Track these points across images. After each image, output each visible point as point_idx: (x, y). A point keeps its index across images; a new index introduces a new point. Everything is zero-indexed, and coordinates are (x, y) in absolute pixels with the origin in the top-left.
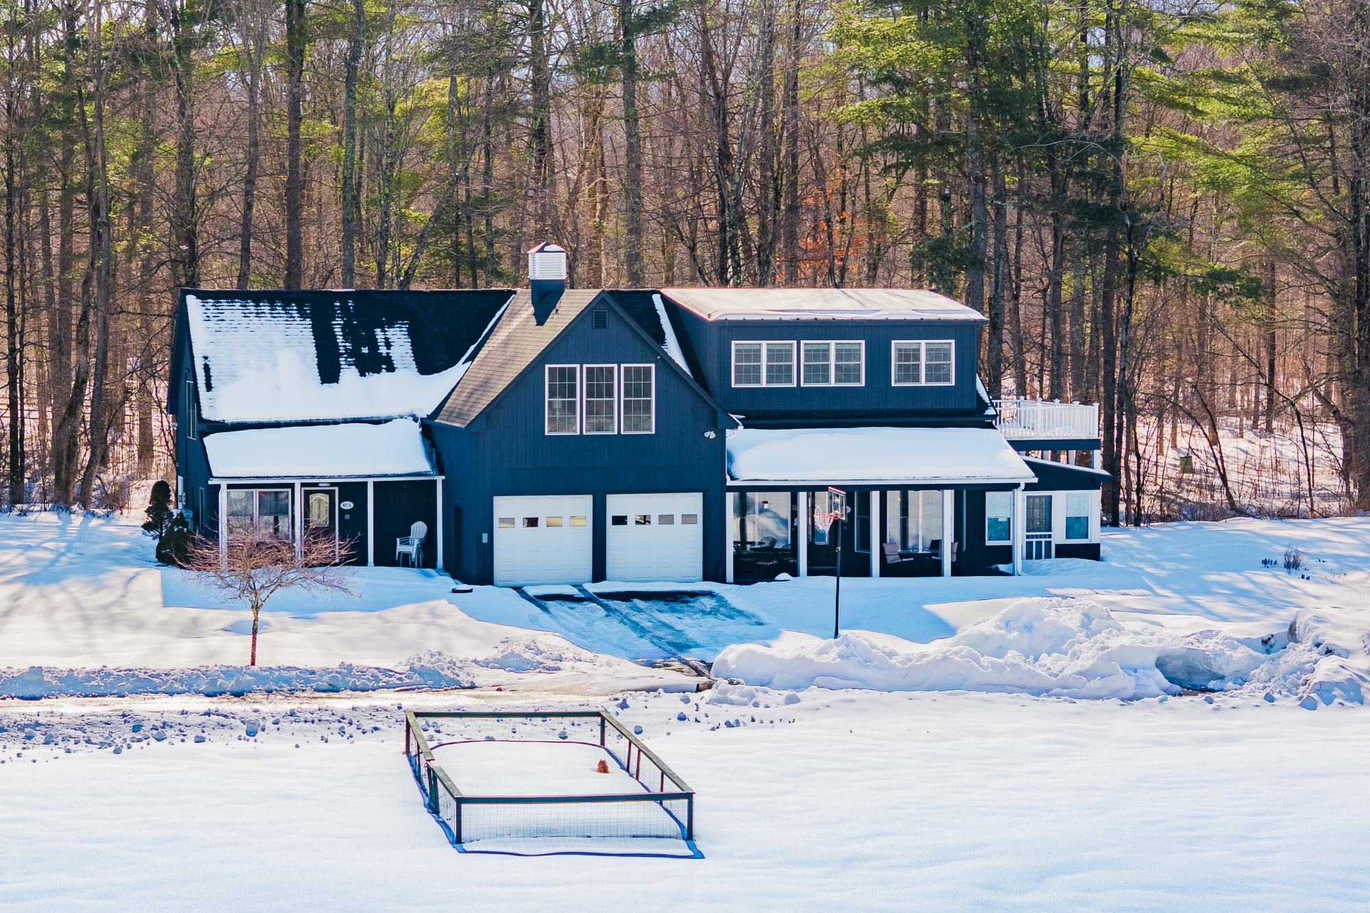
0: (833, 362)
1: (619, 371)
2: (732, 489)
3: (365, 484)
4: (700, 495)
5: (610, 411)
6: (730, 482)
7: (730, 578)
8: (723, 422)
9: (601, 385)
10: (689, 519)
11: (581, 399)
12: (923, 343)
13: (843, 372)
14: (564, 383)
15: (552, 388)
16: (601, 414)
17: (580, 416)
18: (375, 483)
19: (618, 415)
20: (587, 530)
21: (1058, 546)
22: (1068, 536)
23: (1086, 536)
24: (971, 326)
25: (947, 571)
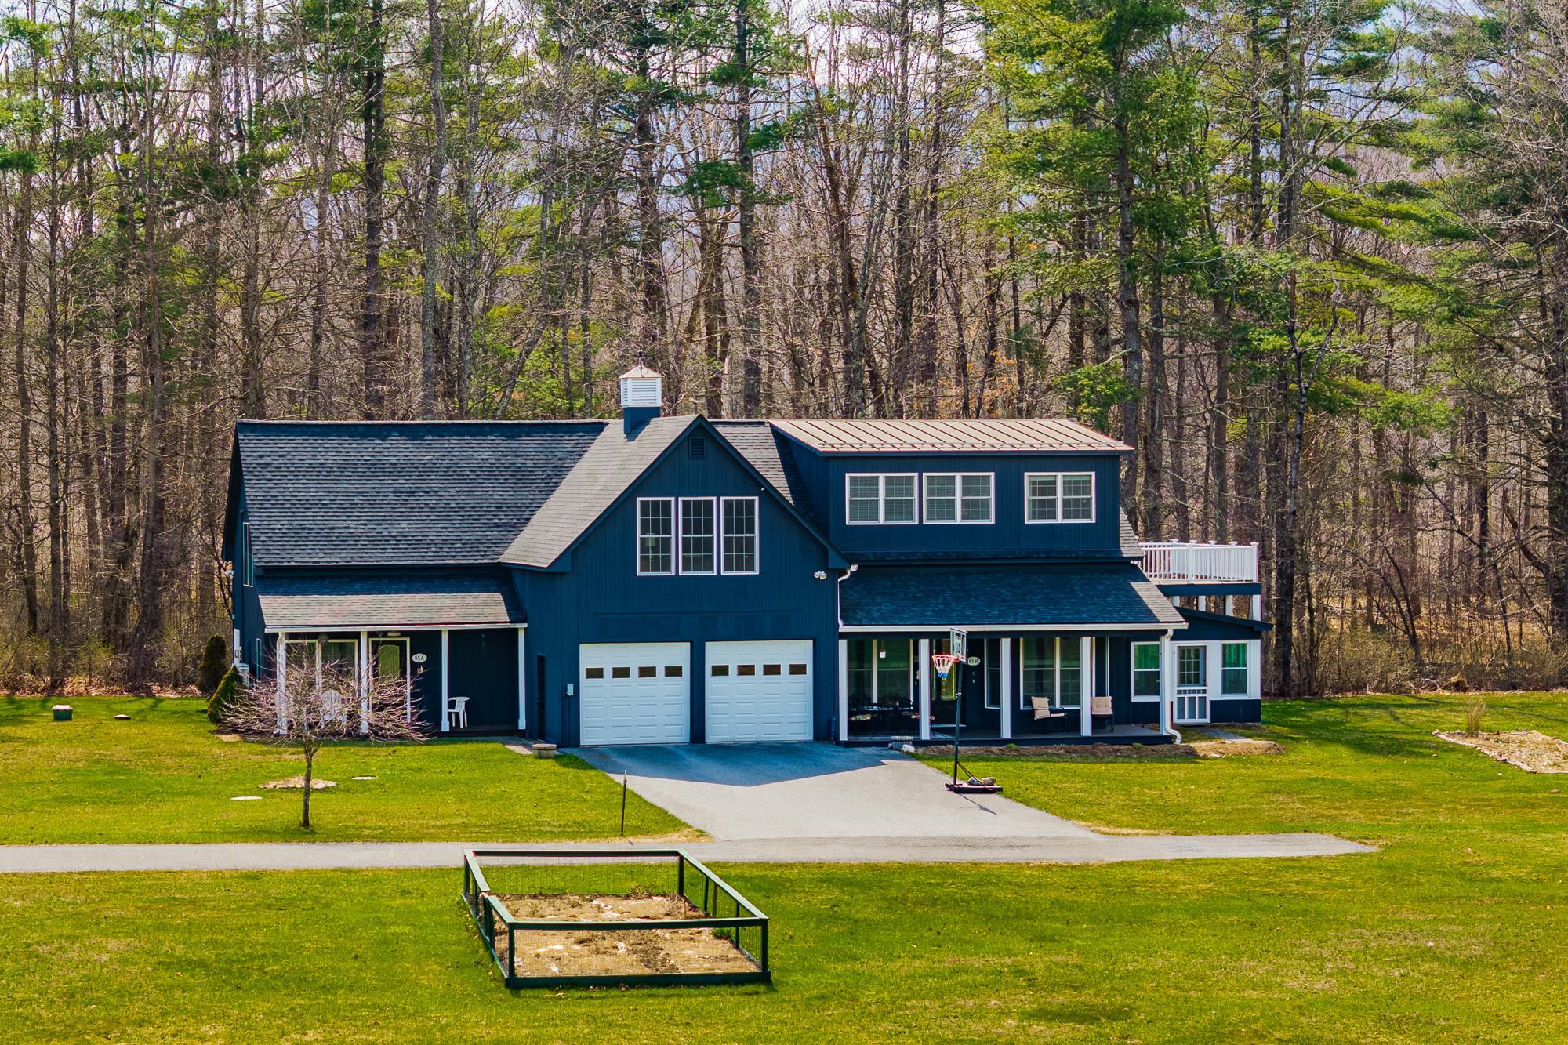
0: (958, 496)
1: (718, 504)
2: (843, 635)
3: (439, 632)
4: (810, 643)
5: (709, 548)
6: (843, 628)
7: (844, 736)
8: (835, 561)
9: (698, 521)
10: (798, 670)
11: (676, 535)
12: (1059, 475)
13: (970, 508)
14: (657, 518)
15: (644, 523)
16: (699, 552)
17: (676, 554)
18: (450, 632)
19: (718, 553)
20: (684, 682)
21: (1213, 702)
22: (1225, 691)
23: (1244, 691)
24: (1113, 457)
25: (1086, 730)
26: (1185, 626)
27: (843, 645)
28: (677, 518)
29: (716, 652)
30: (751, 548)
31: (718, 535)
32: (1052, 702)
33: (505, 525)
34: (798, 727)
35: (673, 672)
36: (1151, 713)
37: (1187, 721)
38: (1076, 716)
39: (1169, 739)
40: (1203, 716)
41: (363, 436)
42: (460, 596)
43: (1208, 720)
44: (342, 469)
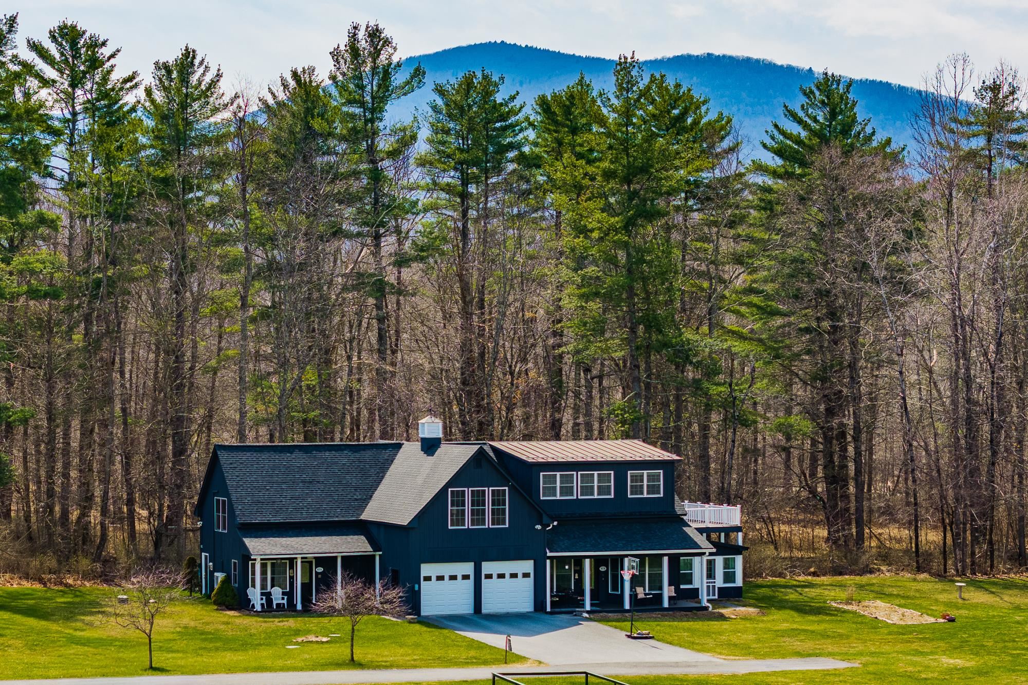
0: (596, 484)
1: (488, 491)
2: (549, 558)
3: (336, 557)
4: (532, 562)
5: (484, 514)
6: (549, 554)
7: (549, 609)
8: (545, 519)
9: (478, 499)
10: (526, 575)
11: (468, 508)
12: (645, 472)
13: (601, 490)
14: (459, 500)
15: (452, 501)
16: (478, 515)
17: (468, 517)
18: (342, 557)
19: (488, 517)
20: (470, 583)
21: (719, 588)
22: (725, 582)
23: (734, 582)
24: (671, 463)
25: (666, 604)
26: (714, 550)
27: (548, 562)
28: (468, 499)
29: (488, 567)
30: (504, 513)
31: (488, 507)
32: (644, 590)
33: (360, 499)
34: (526, 604)
35: (466, 577)
36: (695, 593)
37: (711, 597)
38: (659, 598)
39: (706, 608)
40: (714, 595)
41: (281, 452)
42: (344, 537)
43: (716, 597)
44: (273, 469)
